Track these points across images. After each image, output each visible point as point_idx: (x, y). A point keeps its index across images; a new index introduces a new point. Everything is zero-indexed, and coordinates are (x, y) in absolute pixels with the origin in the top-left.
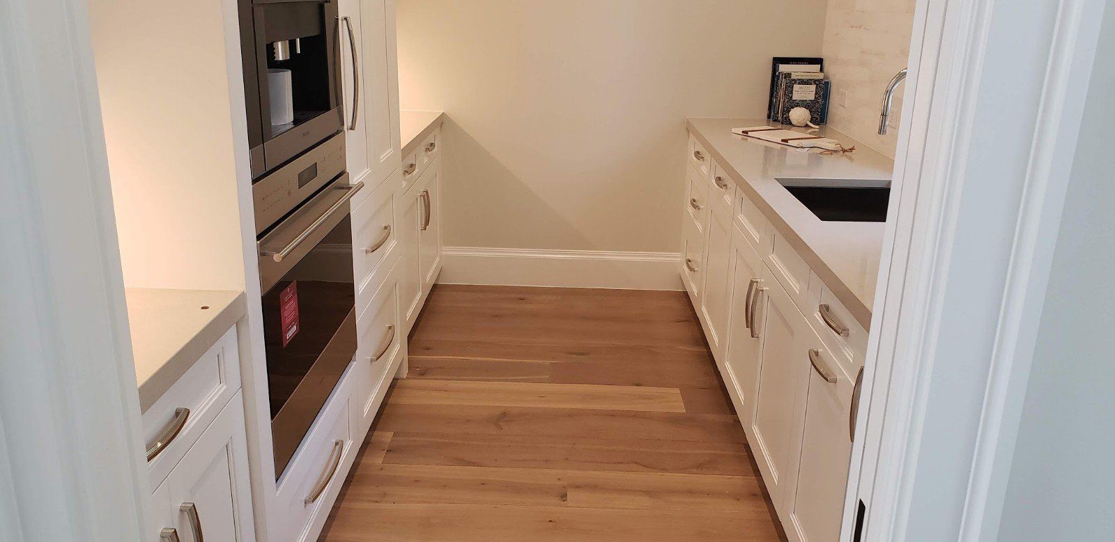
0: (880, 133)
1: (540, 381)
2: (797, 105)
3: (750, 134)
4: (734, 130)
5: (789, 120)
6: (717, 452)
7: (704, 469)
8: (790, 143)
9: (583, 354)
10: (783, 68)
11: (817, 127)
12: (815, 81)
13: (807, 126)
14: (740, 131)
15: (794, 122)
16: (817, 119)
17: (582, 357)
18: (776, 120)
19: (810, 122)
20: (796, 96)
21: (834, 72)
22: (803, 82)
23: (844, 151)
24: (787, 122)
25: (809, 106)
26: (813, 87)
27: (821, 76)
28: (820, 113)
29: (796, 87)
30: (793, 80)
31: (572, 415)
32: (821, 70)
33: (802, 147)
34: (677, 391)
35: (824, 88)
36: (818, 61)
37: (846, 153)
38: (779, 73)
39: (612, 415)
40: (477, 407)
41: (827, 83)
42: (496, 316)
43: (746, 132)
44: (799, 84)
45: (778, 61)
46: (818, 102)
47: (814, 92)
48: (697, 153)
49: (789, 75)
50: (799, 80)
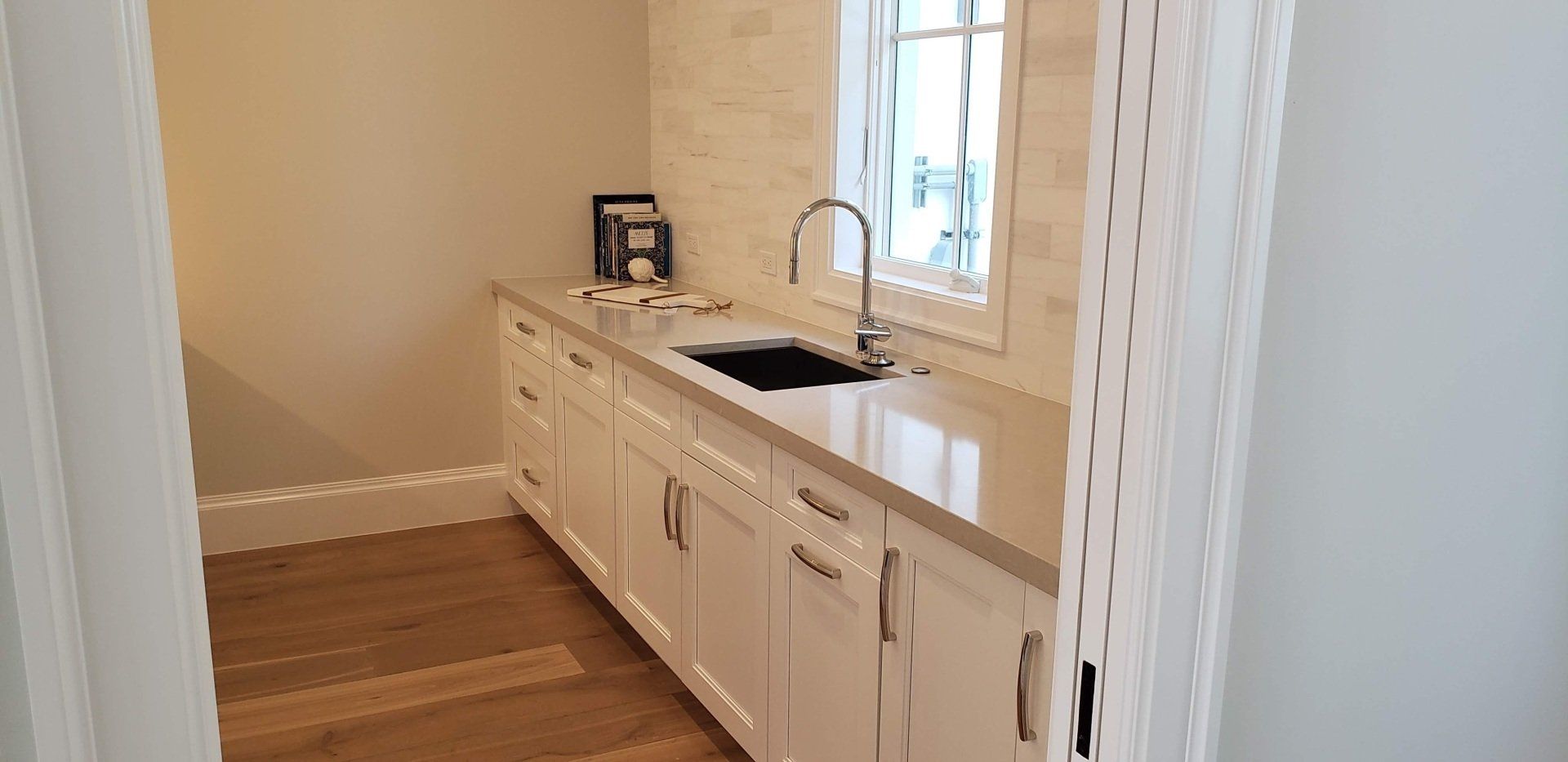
0: (791, 282)
1: (364, 676)
2: (636, 256)
3: (594, 295)
4: (570, 292)
5: (629, 274)
6: (645, 712)
7: (638, 738)
8: (652, 303)
9: (411, 626)
10: (609, 209)
11: (666, 281)
12: (653, 224)
13: (652, 280)
14: (579, 292)
15: (636, 277)
16: (660, 271)
17: (410, 631)
18: (609, 276)
19: (656, 274)
20: (632, 245)
21: (671, 209)
22: (638, 226)
23: (720, 308)
24: (626, 278)
25: (649, 256)
26: (651, 232)
27: (657, 218)
28: (663, 263)
29: (631, 232)
30: (626, 224)
31: (431, 712)
32: (655, 210)
33: (668, 308)
34: (562, 647)
35: (664, 231)
36: (648, 198)
37: (722, 310)
38: (605, 215)
39: (489, 699)
40: (281, 733)
41: (667, 226)
42: (251, 598)
43: (589, 293)
44: (634, 228)
45: (600, 200)
46: (660, 251)
47: (654, 238)
48: (520, 326)
49: (618, 218)
50: (634, 223)
